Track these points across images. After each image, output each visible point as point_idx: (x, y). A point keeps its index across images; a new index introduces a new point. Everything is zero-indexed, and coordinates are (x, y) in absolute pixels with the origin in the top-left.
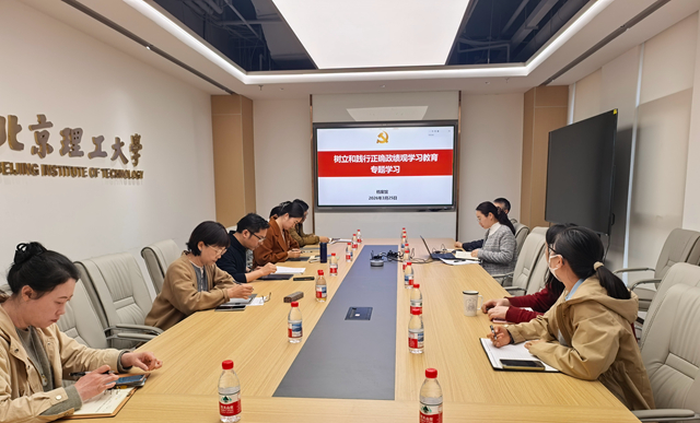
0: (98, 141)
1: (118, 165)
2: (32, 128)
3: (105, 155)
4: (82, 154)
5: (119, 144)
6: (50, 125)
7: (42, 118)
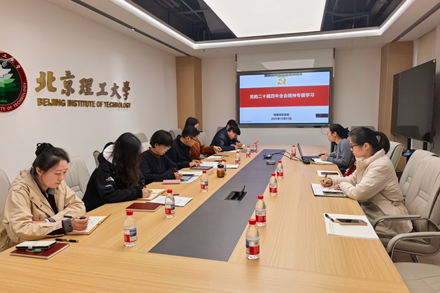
0: (102, 86)
1: (115, 99)
2: (62, 78)
3: (106, 94)
4: (92, 93)
5: (115, 88)
6: (73, 77)
7: (68, 73)
